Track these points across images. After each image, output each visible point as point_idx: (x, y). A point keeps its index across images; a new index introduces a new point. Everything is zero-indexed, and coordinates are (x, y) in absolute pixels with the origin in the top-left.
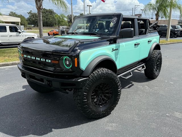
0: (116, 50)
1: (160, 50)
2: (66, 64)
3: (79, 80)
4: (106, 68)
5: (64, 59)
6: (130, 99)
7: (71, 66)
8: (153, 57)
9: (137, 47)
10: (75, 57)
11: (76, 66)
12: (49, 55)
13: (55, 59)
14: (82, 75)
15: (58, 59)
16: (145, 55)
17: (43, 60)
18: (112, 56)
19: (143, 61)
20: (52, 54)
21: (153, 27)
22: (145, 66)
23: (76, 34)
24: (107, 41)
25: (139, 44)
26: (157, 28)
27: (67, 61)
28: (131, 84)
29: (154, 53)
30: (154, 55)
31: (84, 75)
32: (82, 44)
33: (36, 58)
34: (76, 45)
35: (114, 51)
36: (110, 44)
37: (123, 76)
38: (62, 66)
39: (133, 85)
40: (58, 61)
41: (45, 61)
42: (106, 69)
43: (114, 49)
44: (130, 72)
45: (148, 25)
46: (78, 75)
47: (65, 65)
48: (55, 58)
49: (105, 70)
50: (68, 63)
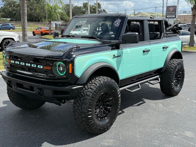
0: (118, 56)
1: (182, 59)
2: (60, 71)
3: (73, 88)
5: (58, 65)
7: (65, 73)
8: (170, 67)
9: (146, 54)
10: (69, 63)
11: (70, 72)
12: (41, 61)
14: (76, 83)
15: (51, 64)
16: (161, 65)
17: (34, 66)
18: (114, 64)
19: (158, 72)
20: (44, 59)
21: (172, 29)
22: (159, 79)
23: (72, 37)
24: (109, 46)
25: (149, 51)
26: (177, 31)
27: (61, 68)
28: (142, 102)
29: (172, 63)
30: (173, 65)
31: (79, 82)
32: (78, 49)
33: (25, 64)
34: (71, 50)
35: (116, 58)
36: (112, 49)
37: (128, 88)
38: (55, 73)
39: (145, 102)
40: (51, 66)
41: (36, 67)
43: (116, 55)
44: (138, 85)
45: (165, 28)
46: (72, 82)
47: (59, 73)
48: (47, 63)
50: (62, 69)
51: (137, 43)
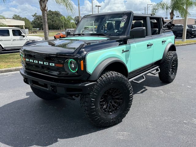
0: (126, 51)
1: (175, 51)
3: (86, 85)
4: (116, 71)
5: (69, 62)
6: (144, 105)
7: (76, 70)
8: (167, 58)
9: (150, 48)
10: (80, 60)
11: (82, 69)
12: (52, 58)
13: (59, 62)
14: (89, 80)
15: (62, 62)
16: (159, 57)
17: (46, 63)
18: (122, 58)
19: (157, 63)
20: (56, 57)
21: (167, 26)
22: (159, 69)
24: (117, 41)
25: (152, 45)
26: (171, 28)
27: (73, 65)
28: (144, 89)
29: (169, 55)
31: (91, 79)
32: (88, 45)
33: (38, 62)
34: (81, 47)
35: (125, 53)
36: (120, 45)
37: (135, 80)
38: (66, 70)
39: (147, 90)
40: (63, 64)
41: (48, 64)
42: (116, 73)
43: (125, 50)
44: (142, 76)
45: (162, 24)
46: (85, 79)
47: (70, 69)
49: (114, 74)
50: (73, 67)
51: (145, 37)
